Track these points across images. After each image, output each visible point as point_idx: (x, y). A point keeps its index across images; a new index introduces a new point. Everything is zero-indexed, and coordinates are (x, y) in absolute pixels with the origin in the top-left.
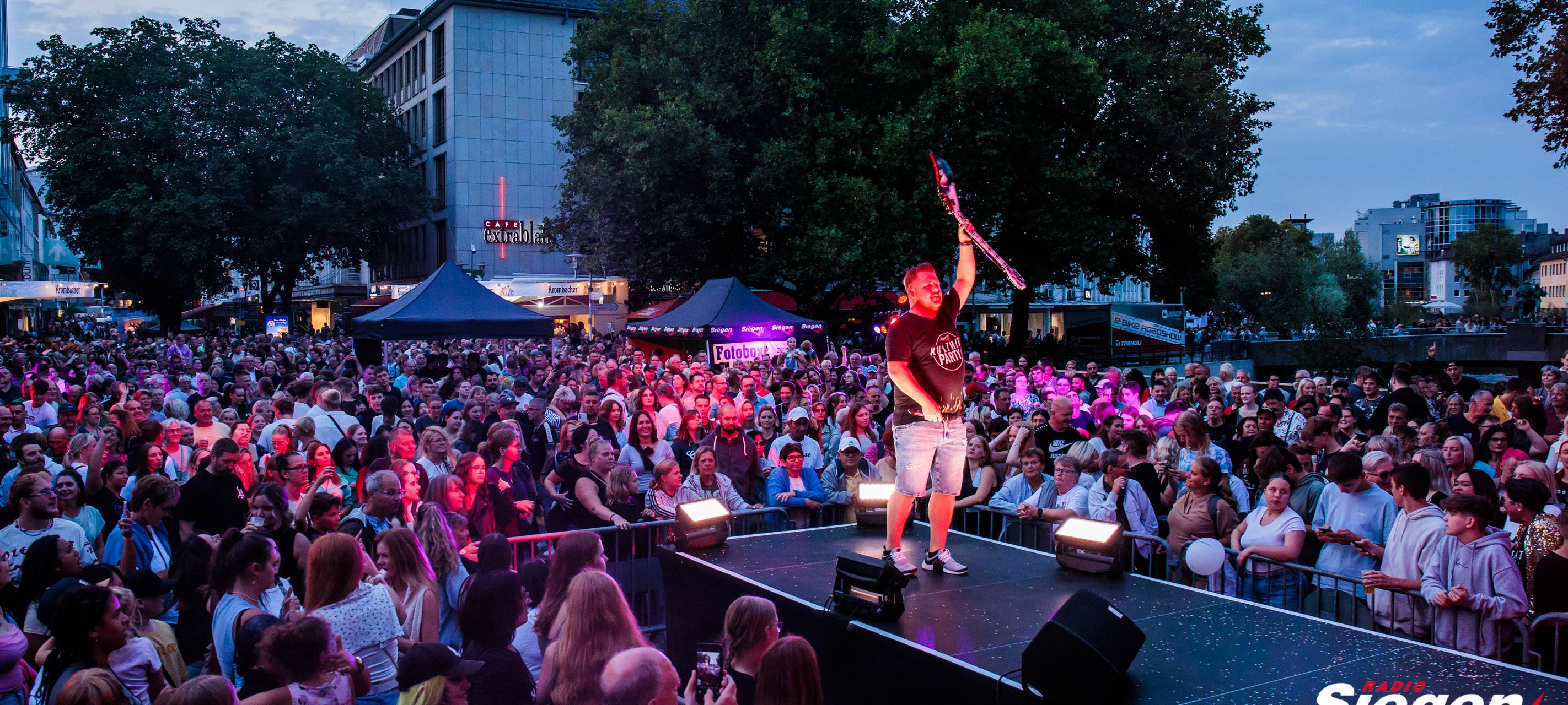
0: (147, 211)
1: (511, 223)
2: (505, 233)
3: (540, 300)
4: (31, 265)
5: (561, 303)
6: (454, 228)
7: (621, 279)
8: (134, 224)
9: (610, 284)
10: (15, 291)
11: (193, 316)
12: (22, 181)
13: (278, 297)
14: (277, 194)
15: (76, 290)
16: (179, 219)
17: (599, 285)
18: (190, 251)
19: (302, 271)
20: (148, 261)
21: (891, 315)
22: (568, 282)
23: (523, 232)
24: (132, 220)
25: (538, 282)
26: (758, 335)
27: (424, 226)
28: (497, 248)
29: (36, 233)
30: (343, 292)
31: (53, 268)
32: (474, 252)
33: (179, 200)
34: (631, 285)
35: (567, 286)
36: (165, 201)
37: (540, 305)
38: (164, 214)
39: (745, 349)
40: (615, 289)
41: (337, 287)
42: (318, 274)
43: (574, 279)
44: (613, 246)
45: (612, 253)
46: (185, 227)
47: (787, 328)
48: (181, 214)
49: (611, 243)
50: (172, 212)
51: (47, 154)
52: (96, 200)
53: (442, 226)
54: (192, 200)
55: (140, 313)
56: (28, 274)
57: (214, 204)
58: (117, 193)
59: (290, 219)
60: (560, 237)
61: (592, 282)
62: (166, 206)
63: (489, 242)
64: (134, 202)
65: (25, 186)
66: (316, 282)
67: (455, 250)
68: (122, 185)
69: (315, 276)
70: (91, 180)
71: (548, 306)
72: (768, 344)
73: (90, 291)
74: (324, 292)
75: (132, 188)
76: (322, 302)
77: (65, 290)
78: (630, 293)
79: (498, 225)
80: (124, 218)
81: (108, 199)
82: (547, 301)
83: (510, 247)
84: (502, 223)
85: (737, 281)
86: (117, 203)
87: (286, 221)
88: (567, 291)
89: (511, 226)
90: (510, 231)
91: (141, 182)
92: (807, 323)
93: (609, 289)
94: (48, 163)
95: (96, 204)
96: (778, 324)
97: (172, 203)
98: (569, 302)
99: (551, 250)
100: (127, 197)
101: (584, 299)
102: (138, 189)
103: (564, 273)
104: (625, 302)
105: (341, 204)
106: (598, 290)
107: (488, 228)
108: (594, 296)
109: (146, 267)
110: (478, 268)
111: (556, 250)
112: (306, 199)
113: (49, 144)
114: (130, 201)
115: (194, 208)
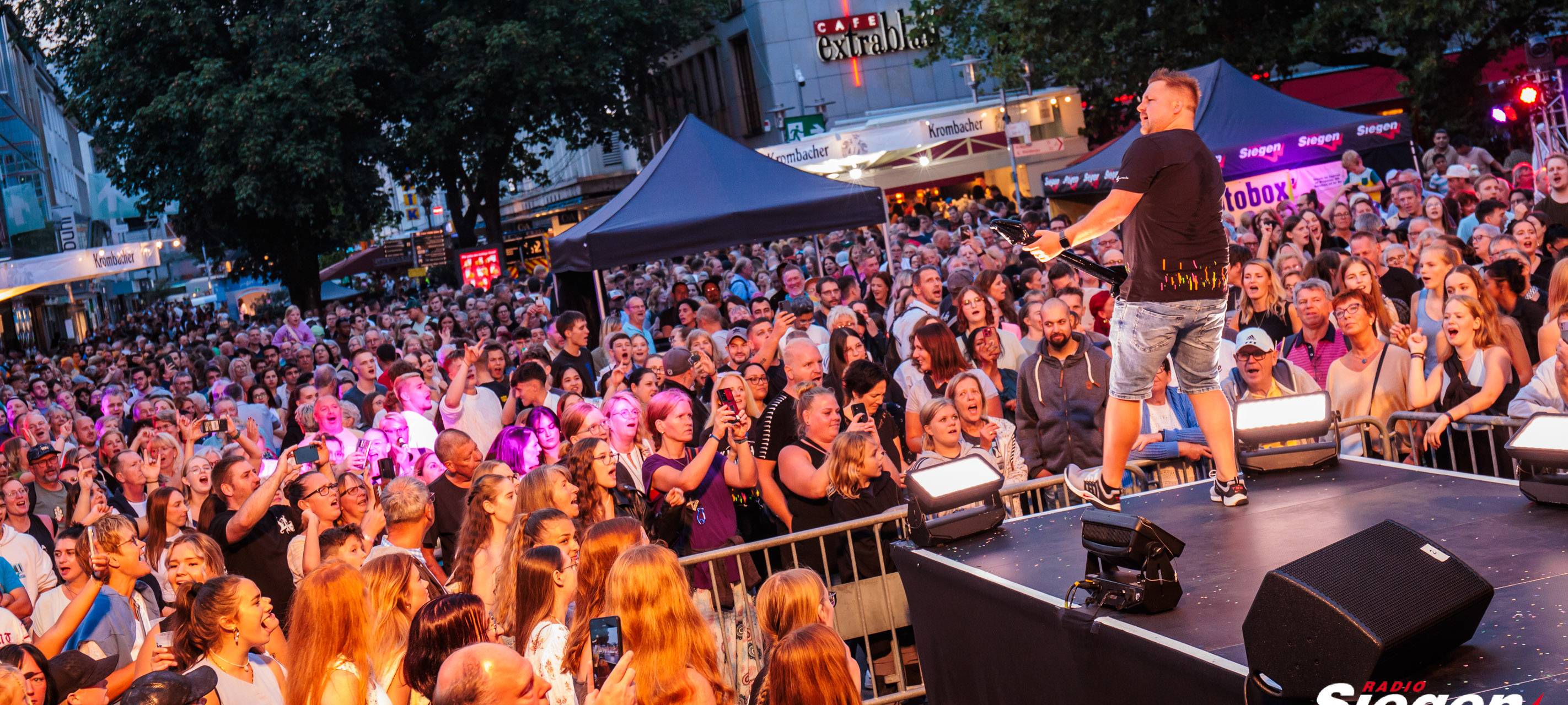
0: (229, 103)
1: (863, 19)
2: (856, 39)
3: (924, 153)
4: (73, 224)
5: (963, 151)
6: (762, 45)
7: (1065, 89)
8: (213, 130)
9: (1045, 103)
10: (30, 274)
11: (339, 274)
12: (39, 81)
13: (480, 219)
14: (442, 38)
15: (129, 258)
16: (285, 108)
17: (1024, 109)
18: (311, 161)
19: (519, 164)
20: (244, 190)
21: (1522, 82)
22: (969, 111)
23: (887, 32)
24: (208, 123)
25: (904, 122)
26: (1274, 159)
27: (713, 51)
28: (844, 67)
29: (79, 165)
30: (595, 189)
31: (118, 222)
32: (802, 84)
33: (280, 75)
34: (1085, 98)
35: (962, 120)
36: (259, 81)
37: (924, 162)
38: (260, 103)
39: (1251, 190)
40: (1057, 110)
41: (582, 182)
42: (546, 164)
43: (973, 105)
44: (1033, 33)
45: (1030, 47)
46: (296, 121)
47: (1328, 138)
48: (287, 98)
49: (1028, 28)
50: (272, 98)
51: (59, 31)
52: (145, 99)
53: (741, 42)
54: (300, 71)
55: (249, 281)
56: (69, 241)
57: (338, 73)
58: (177, 80)
59: (472, 77)
60: (945, 31)
61: (1006, 105)
62: (260, 90)
63: (828, 60)
64: (208, 91)
65: (46, 90)
66: (544, 180)
67: (769, 85)
68: (183, 64)
69: (541, 170)
70: (133, 65)
71: (939, 161)
72: (1294, 173)
73: (152, 257)
74: (564, 195)
75: (201, 68)
76: (567, 213)
77: (111, 260)
78: (1087, 113)
79: (839, 26)
80: (195, 123)
81: (164, 93)
82: (937, 152)
83: (867, 63)
84: (847, 20)
85: (1227, 67)
86: (180, 97)
87: (463, 82)
88: (963, 129)
89: (864, 24)
90: (861, 34)
91: (213, 55)
92: (1368, 124)
93: (1044, 113)
94: (62, 48)
95: (147, 104)
96: (1309, 135)
97: (269, 82)
98: (977, 148)
99: (934, 58)
100: (195, 84)
101: (999, 139)
102: (210, 67)
103: (958, 96)
104: (1081, 132)
105: (554, 36)
106: (1020, 118)
107: (823, 36)
108: (1014, 130)
109: (242, 200)
110: (812, 111)
111: (943, 56)
112: (492, 38)
113: (58, 14)
114: (200, 92)
115: (307, 84)
